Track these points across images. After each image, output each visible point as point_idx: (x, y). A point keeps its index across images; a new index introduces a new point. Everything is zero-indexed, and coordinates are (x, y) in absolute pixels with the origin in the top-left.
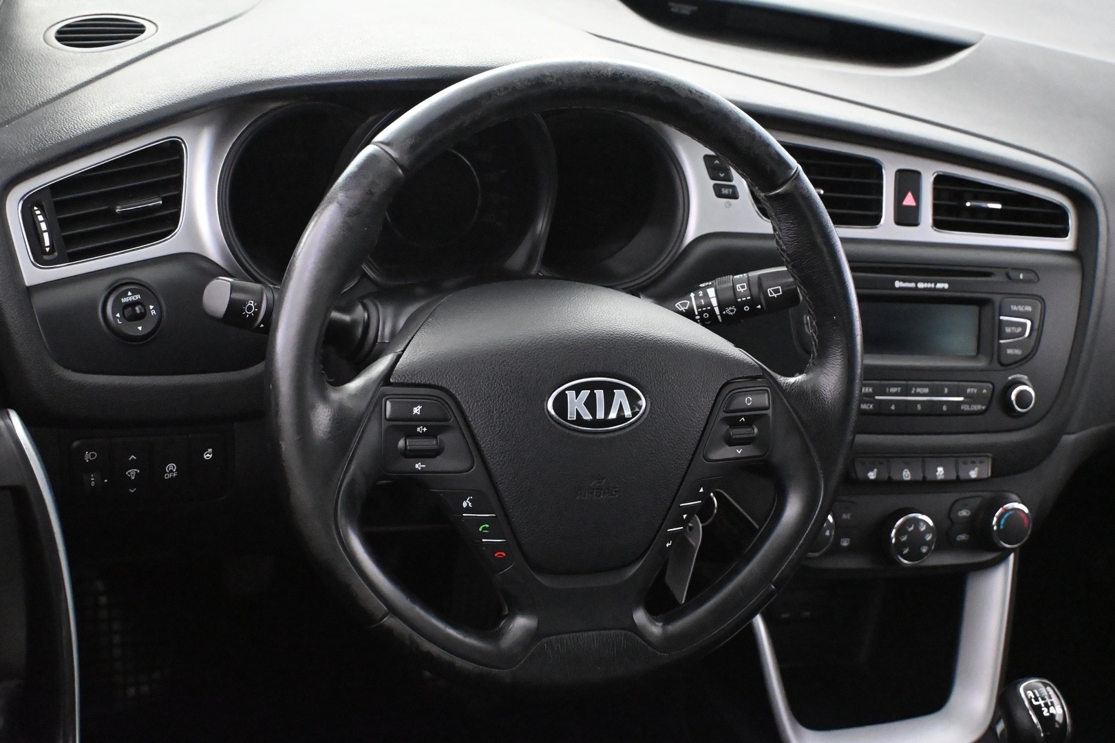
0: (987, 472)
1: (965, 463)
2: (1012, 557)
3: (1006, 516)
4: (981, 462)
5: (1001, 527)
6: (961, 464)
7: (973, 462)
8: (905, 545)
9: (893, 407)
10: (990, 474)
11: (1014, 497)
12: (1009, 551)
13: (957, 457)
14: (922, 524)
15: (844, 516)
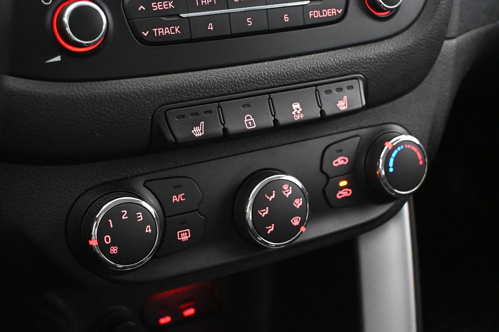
0: (360, 101)
1: (328, 92)
2: (406, 207)
3: (394, 155)
4: (350, 87)
5: (391, 170)
6: (323, 95)
7: (340, 90)
8: (268, 220)
9: (211, 27)
10: (364, 103)
11: (398, 129)
12: (402, 200)
13: (316, 85)
14: (285, 187)
15: (175, 199)
